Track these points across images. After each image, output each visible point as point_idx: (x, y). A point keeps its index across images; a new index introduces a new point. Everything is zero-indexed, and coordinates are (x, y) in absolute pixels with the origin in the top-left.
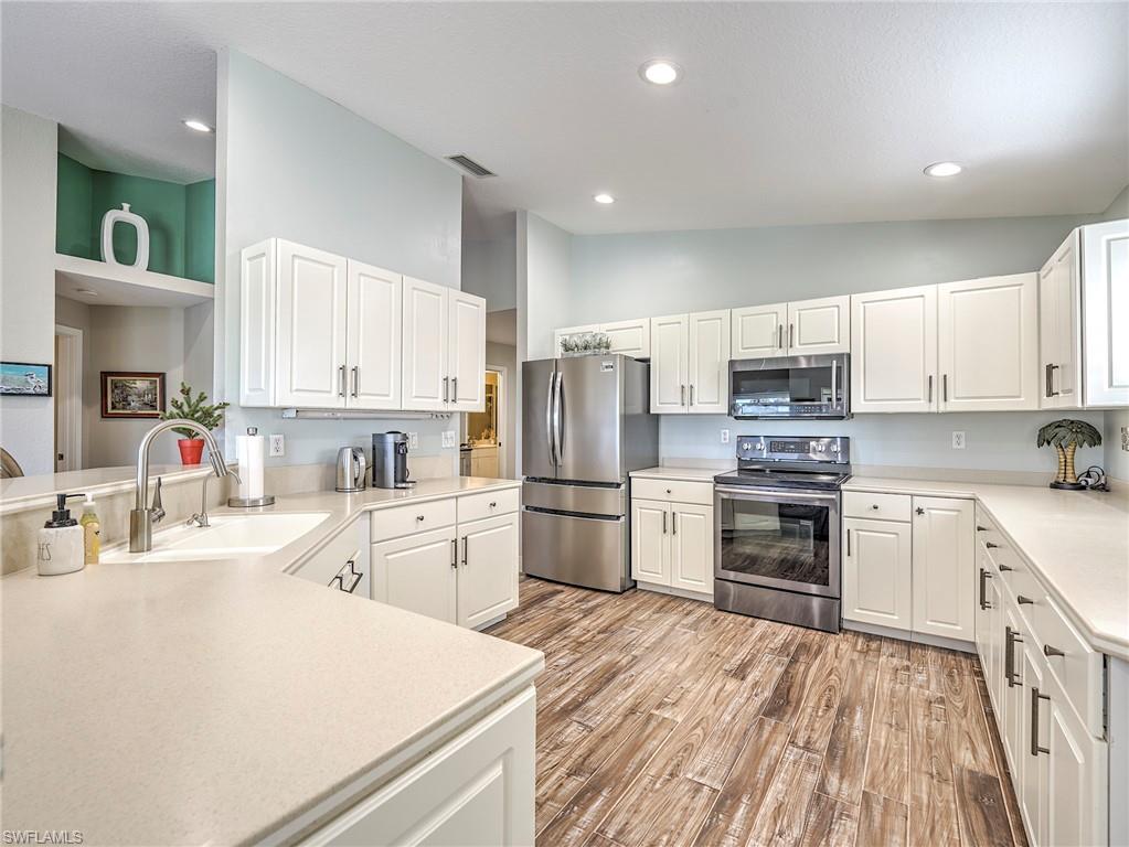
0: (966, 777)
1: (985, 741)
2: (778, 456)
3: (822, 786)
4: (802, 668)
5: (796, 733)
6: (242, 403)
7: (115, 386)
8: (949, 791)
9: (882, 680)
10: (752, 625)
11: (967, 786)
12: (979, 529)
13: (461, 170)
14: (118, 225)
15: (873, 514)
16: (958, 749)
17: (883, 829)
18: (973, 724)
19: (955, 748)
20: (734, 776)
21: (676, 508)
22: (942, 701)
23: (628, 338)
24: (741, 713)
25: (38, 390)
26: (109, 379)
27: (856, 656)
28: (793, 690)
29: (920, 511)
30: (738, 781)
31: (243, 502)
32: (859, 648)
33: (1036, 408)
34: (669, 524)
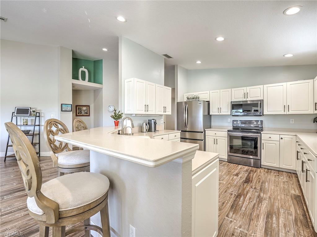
0: (293, 195)
1: (298, 189)
2: (243, 125)
3: (259, 195)
4: (252, 175)
5: (252, 186)
6: (125, 113)
7: (79, 109)
8: (289, 197)
9: (272, 177)
10: (238, 166)
11: (293, 197)
12: (297, 142)
13: (164, 57)
14: (82, 71)
15: (270, 139)
16: (291, 190)
17: (274, 202)
18: (295, 186)
19: (290, 190)
20: (239, 192)
21: (217, 138)
22: (287, 182)
23: (204, 96)
24: (239, 182)
25: (69, 110)
26: (77, 107)
27: (265, 173)
28: (250, 179)
29: (282, 138)
30: (240, 193)
31: (128, 134)
32: (266, 171)
33: (313, 113)
34: (216, 142)
